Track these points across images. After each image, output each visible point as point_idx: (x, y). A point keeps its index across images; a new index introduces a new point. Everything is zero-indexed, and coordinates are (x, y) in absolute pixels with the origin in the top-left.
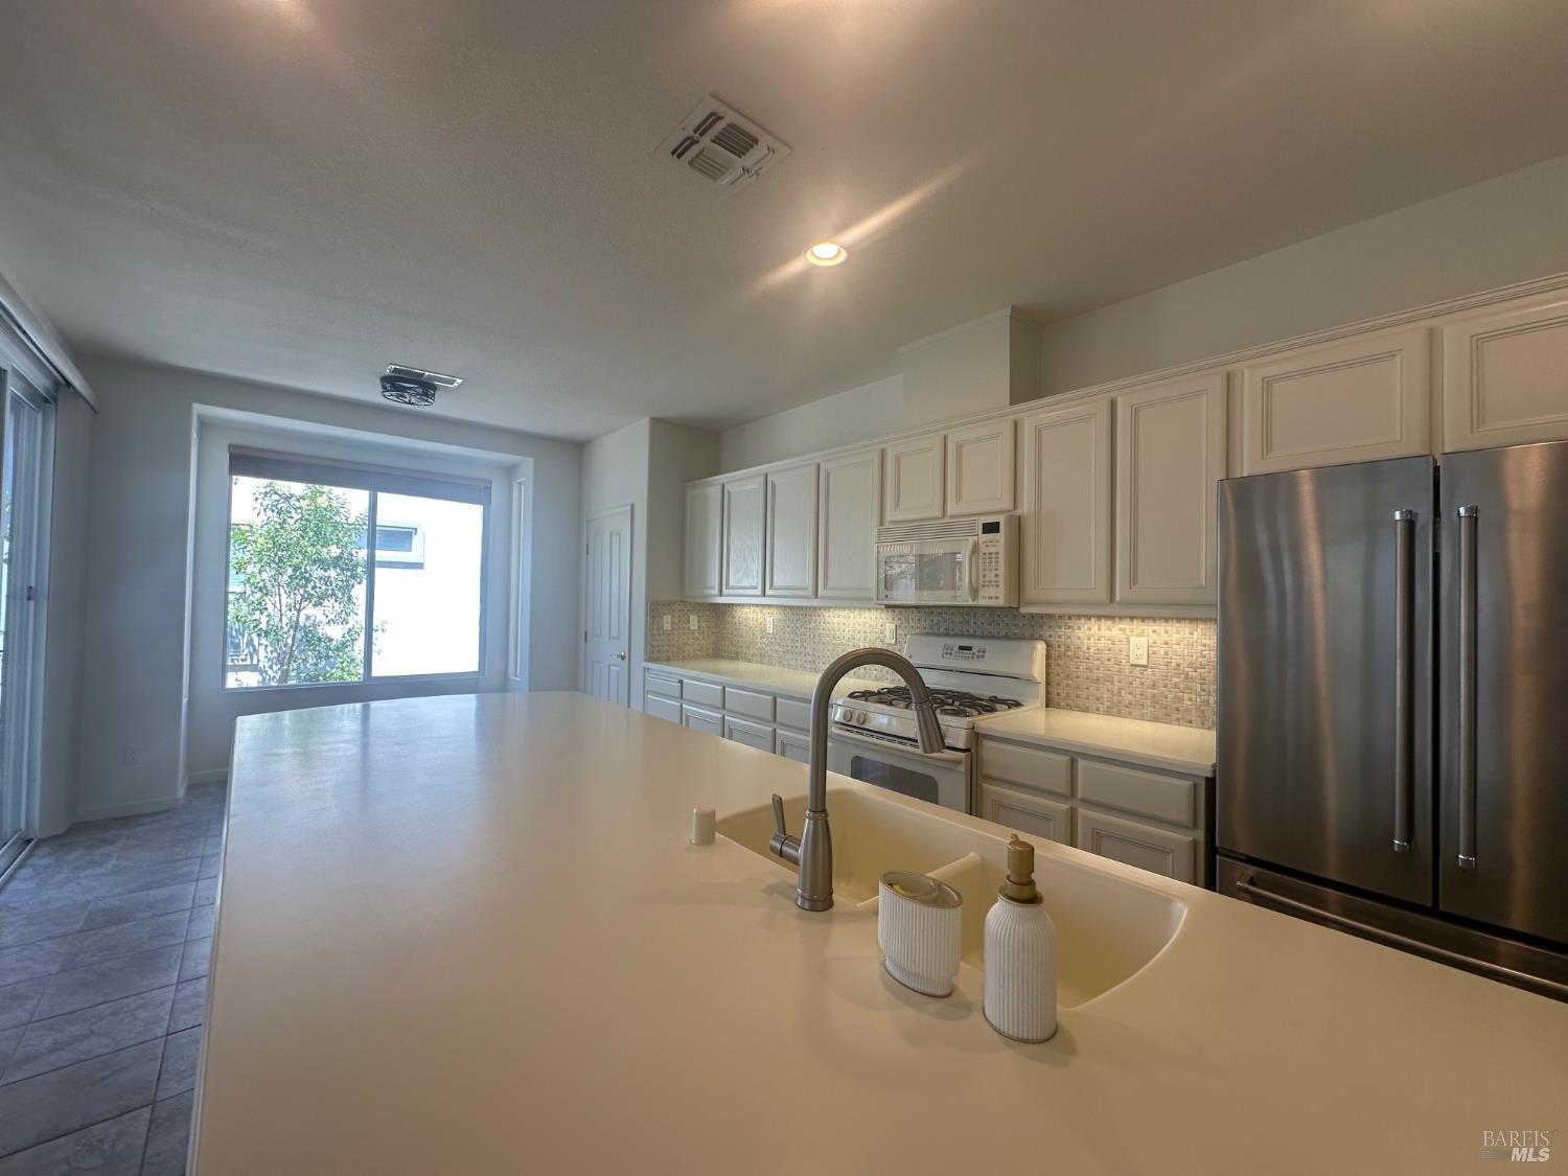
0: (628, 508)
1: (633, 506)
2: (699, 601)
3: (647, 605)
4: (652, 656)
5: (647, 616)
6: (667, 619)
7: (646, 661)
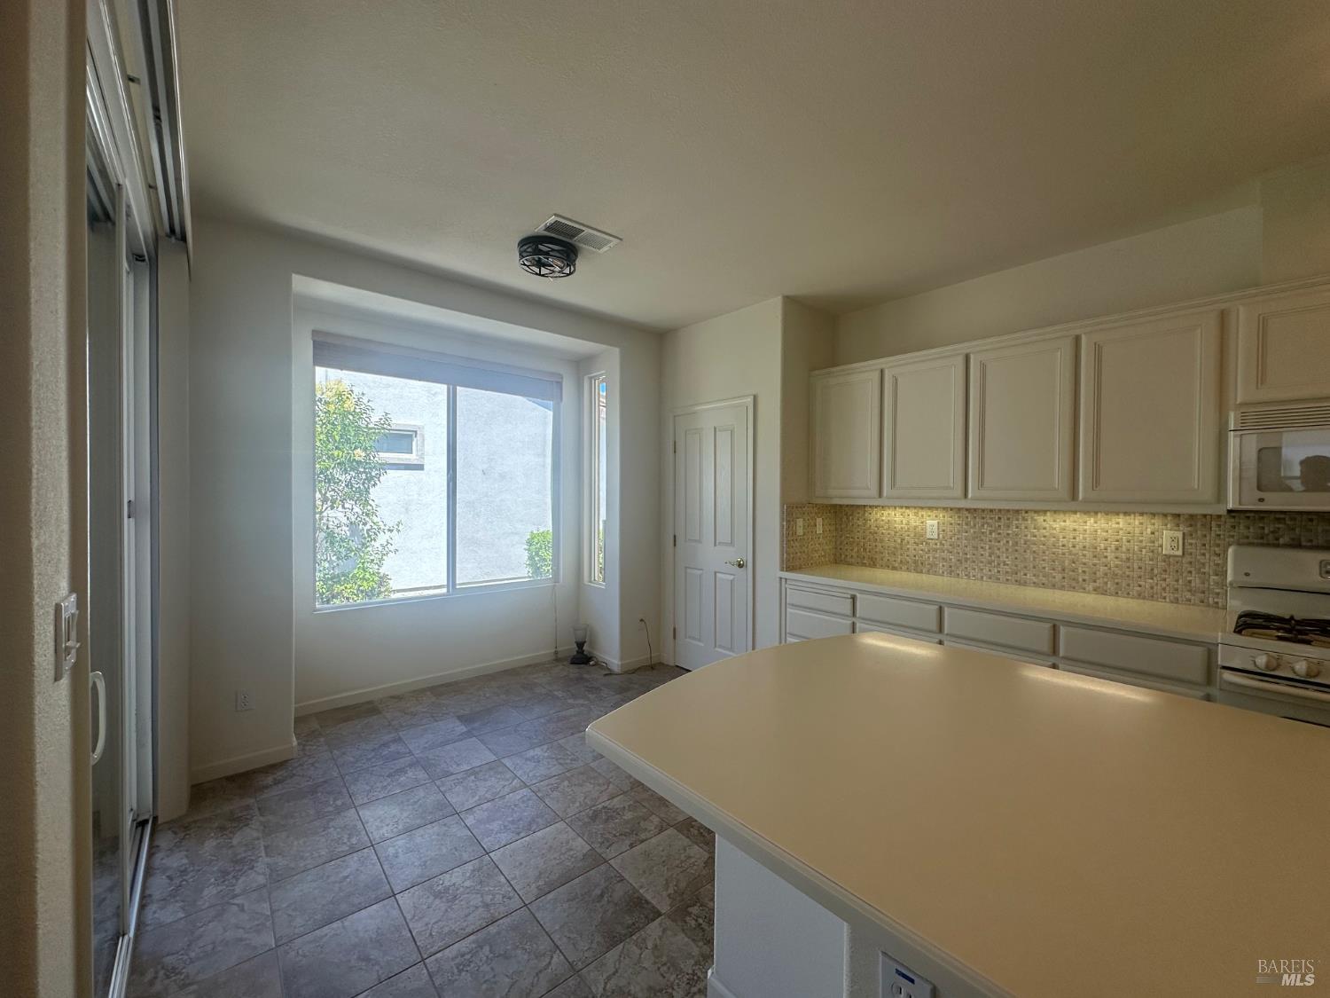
0: (750, 399)
1: (755, 398)
2: (826, 502)
3: (782, 507)
4: (790, 564)
5: (782, 520)
6: (800, 522)
7: (782, 570)
